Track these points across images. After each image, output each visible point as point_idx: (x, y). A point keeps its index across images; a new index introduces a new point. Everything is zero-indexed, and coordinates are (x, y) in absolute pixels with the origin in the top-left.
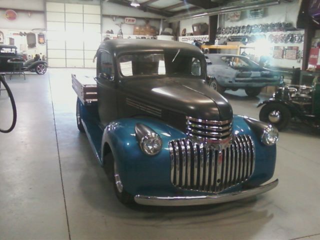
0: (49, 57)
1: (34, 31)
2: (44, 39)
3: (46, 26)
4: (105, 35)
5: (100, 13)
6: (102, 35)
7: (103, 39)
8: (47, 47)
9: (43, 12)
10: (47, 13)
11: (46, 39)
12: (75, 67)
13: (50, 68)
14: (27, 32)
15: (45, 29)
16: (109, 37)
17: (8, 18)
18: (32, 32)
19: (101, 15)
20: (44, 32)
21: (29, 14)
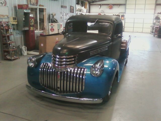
0: (125, 26)
1: (120, 14)
2: (124, 18)
3: (126, 11)
4: (156, 15)
5: (155, 3)
6: (154, 15)
7: (155, 17)
8: (125, 21)
9: (125, 5)
10: (127, 5)
11: (125, 17)
12: (138, 32)
13: (125, 32)
14: (116, 14)
15: (125, 13)
16: (158, 16)
17: (109, 8)
18: (119, 14)
19: (155, 4)
20: (124, 14)
21: (118, 6)
